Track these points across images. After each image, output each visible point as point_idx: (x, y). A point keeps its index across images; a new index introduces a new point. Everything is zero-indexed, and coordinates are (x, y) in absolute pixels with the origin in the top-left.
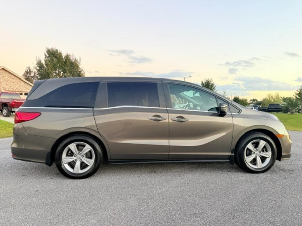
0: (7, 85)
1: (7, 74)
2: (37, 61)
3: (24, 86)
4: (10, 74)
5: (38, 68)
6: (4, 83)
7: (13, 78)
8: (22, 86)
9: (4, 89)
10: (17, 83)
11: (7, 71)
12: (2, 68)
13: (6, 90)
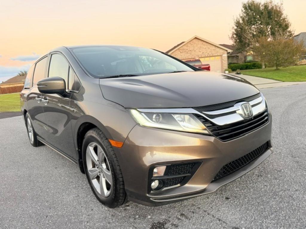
0: (200, 52)
1: (200, 42)
2: (234, 21)
3: (215, 50)
4: (202, 41)
5: (236, 28)
6: (197, 50)
7: (204, 45)
8: (213, 50)
9: (198, 56)
10: (209, 48)
11: (199, 39)
12: (195, 37)
13: (199, 56)
